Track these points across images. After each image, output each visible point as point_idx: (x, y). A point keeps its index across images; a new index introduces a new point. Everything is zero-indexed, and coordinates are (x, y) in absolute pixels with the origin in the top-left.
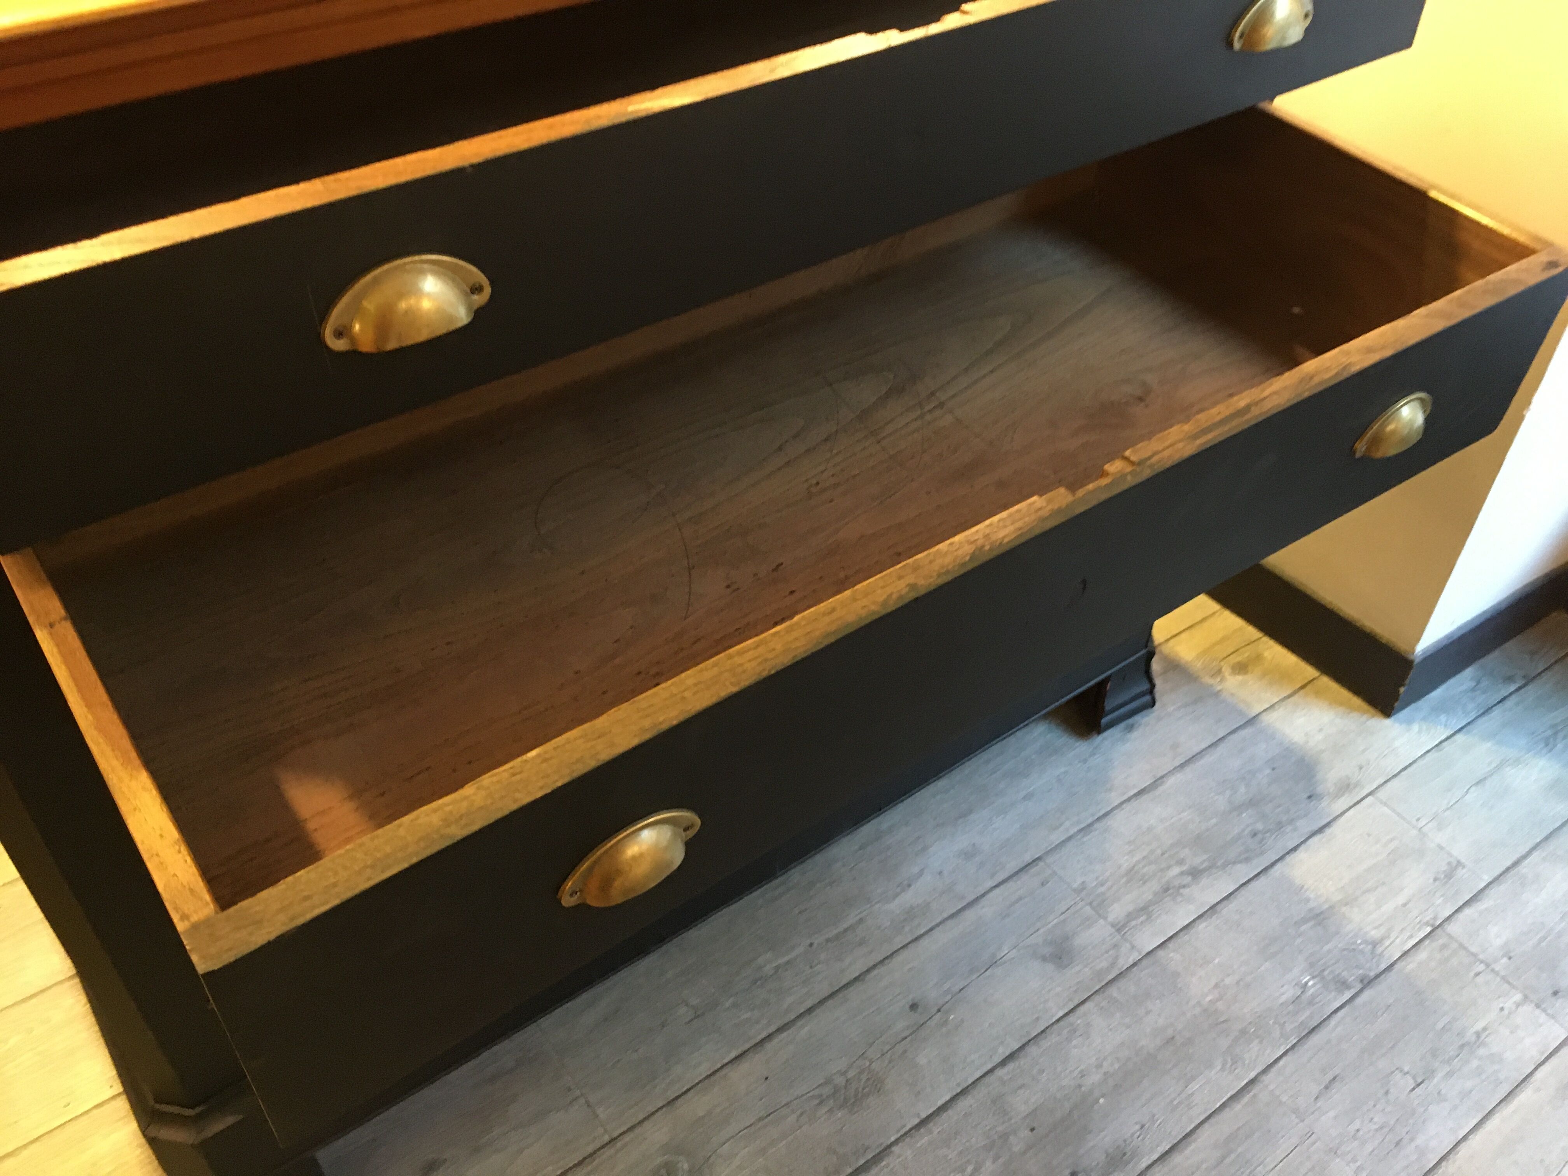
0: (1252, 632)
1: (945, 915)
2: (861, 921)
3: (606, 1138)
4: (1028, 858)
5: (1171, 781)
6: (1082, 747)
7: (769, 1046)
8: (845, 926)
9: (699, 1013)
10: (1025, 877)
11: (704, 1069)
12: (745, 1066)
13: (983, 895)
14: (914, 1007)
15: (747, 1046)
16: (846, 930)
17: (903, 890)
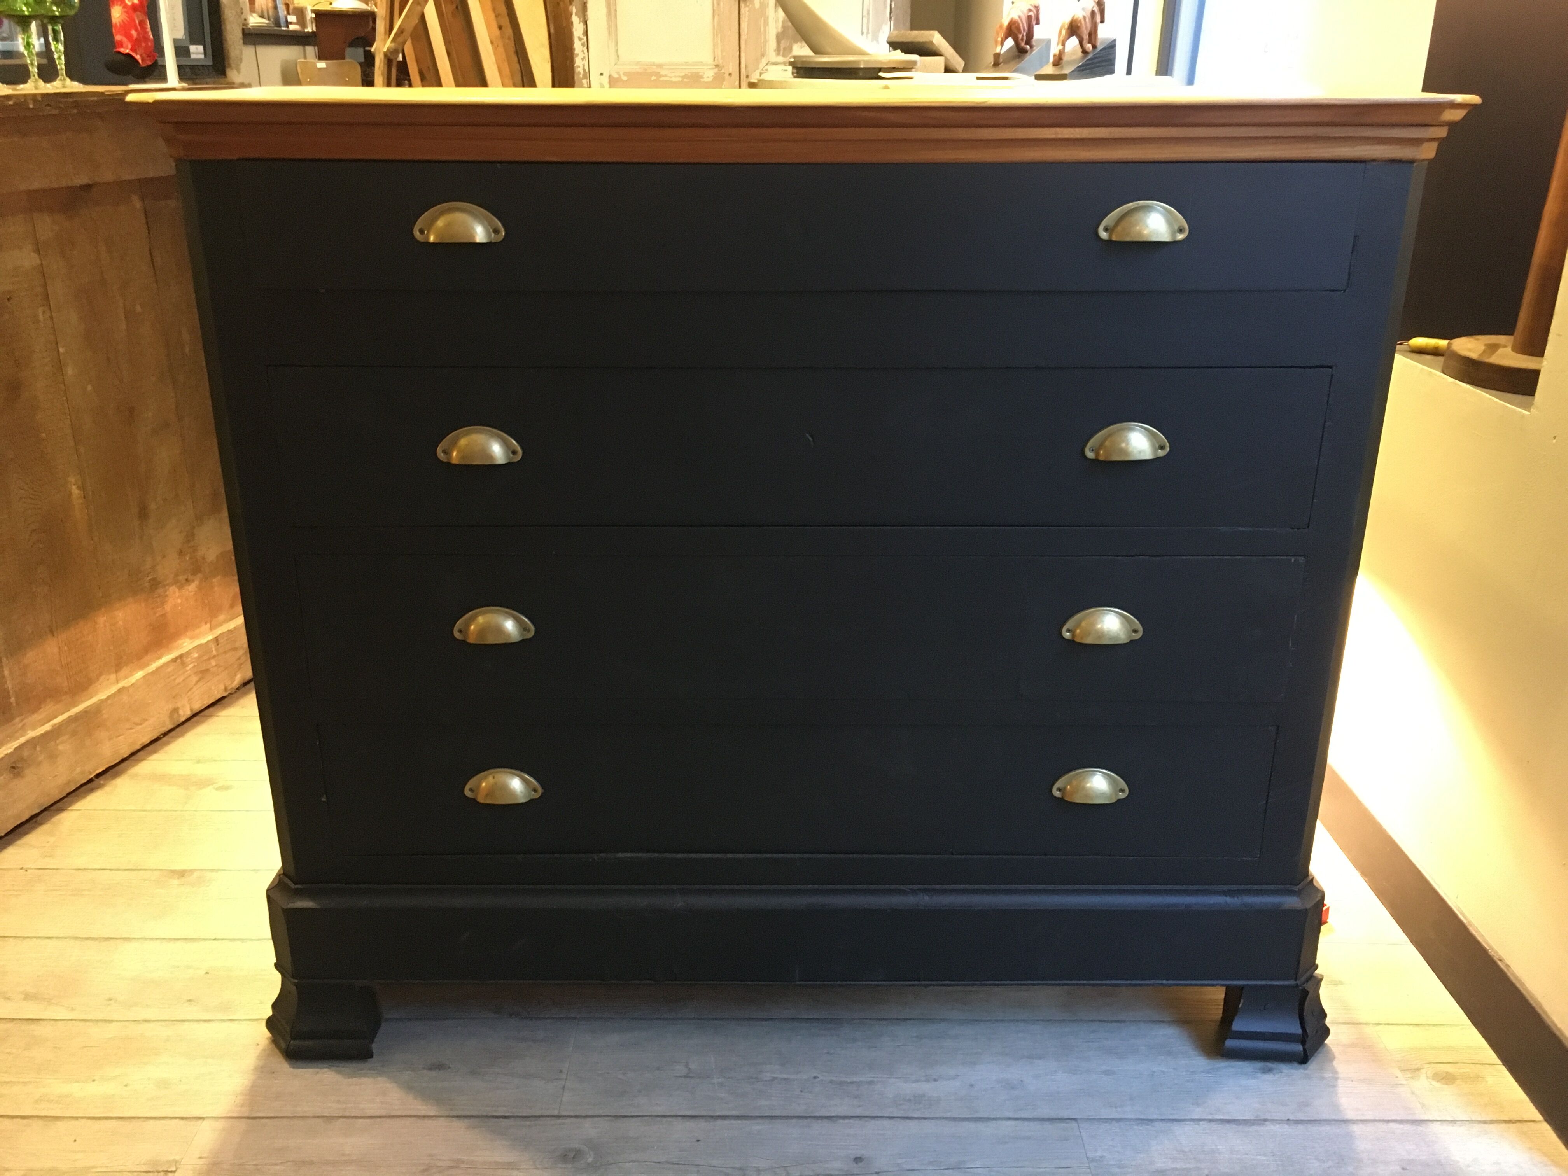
0: (1491, 1056)
1: (948, 1115)
2: (871, 1083)
3: (556, 1113)
4: (1065, 1114)
5: (1276, 1128)
6: (1201, 1062)
7: (719, 1122)
8: (855, 1080)
9: (691, 1075)
10: (1048, 1126)
11: (660, 1110)
12: (691, 1124)
13: (994, 1119)
14: (858, 1160)
15: (705, 1113)
16: (852, 1083)
17: (927, 1081)
